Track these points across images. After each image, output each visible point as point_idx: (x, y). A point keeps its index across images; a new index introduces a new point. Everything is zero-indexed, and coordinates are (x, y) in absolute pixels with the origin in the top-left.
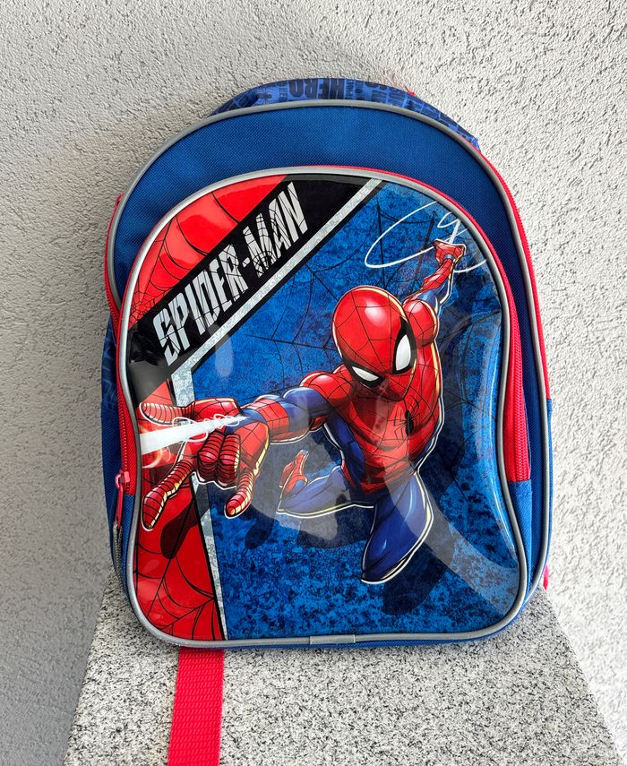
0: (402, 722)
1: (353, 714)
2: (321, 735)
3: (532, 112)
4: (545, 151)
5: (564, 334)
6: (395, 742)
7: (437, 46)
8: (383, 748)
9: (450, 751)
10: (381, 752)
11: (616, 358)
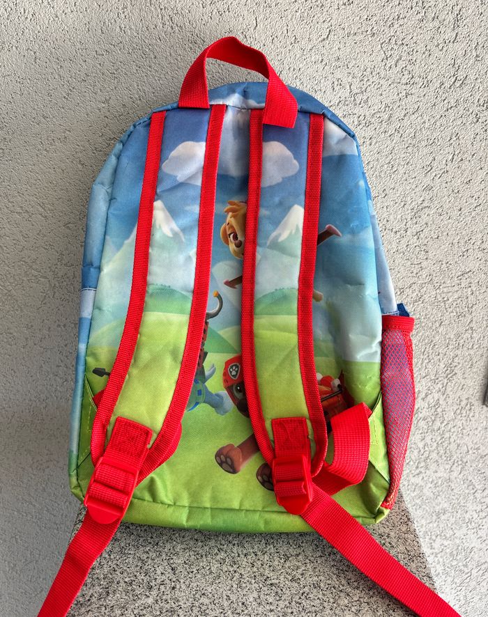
0: (288, 564)
1: (254, 556)
2: (231, 569)
3: (396, 138)
4: (405, 166)
5: (419, 295)
6: (282, 578)
7: (328, 93)
8: (273, 581)
9: (320, 587)
10: (271, 584)
11: (457, 313)
